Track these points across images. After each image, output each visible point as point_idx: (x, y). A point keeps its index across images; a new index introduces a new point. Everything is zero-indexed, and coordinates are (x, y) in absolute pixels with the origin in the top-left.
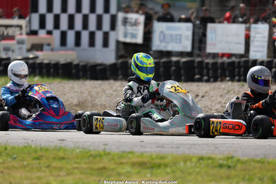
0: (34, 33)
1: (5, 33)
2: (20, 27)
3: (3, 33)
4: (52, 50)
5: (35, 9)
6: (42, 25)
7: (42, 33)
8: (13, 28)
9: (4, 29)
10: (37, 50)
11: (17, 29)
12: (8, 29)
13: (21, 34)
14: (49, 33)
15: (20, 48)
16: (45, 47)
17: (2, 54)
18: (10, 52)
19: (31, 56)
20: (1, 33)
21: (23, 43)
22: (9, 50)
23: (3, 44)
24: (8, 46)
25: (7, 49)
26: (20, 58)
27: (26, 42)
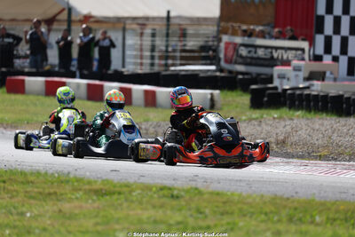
0: (318, 58)
1: (285, 57)
2: (303, 50)
3: (282, 57)
4: (335, 80)
5: (320, 30)
6: (328, 49)
7: (327, 59)
8: (294, 52)
9: (283, 51)
10: (318, 80)
11: (300, 52)
12: (289, 52)
13: (303, 59)
14: (335, 59)
15: (297, 76)
16: (328, 74)
17: (276, 83)
18: (285, 81)
19: (301, 86)
20: (280, 57)
21: (300, 70)
22: (284, 78)
23: (278, 70)
24: (283, 72)
25: (282, 77)
26: (287, 87)
27: (303, 69)
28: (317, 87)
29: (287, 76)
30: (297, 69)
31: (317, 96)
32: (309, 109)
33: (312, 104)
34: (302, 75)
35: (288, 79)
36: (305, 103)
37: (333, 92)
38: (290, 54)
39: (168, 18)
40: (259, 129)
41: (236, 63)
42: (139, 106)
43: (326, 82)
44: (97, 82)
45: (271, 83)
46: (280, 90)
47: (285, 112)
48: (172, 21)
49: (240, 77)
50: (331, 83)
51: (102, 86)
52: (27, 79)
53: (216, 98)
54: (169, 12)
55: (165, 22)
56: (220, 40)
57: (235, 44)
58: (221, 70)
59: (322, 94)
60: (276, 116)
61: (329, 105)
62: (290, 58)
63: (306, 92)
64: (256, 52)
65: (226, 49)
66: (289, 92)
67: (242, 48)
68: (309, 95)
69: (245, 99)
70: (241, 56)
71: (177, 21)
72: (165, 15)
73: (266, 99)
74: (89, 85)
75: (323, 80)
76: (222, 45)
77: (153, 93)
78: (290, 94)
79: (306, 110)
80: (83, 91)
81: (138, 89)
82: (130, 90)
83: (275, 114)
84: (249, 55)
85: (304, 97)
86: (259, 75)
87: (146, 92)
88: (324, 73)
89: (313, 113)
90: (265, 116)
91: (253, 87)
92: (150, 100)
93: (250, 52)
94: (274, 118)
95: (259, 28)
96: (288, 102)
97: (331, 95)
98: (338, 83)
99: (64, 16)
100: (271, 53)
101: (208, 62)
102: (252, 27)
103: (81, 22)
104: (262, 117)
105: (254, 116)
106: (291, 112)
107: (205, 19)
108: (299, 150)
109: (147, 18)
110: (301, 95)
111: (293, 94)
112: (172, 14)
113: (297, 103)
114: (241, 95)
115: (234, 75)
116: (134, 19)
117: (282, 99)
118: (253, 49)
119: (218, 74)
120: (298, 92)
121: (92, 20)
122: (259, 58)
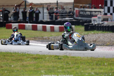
0: (106, 14)
1: (95, 14)
2: (101, 12)
3: (94, 14)
4: (111, 21)
5: (106, 5)
6: (109, 11)
7: (109, 14)
8: (98, 12)
9: (94, 12)
10: (106, 21)
11: (100, 12)
13: (101, 15)
14: (111, 14)
15: (99, 20)
16: (109, 19)
17: (93, 22)
18: (95, 22)
19: (101, 23)
20: (93, 14)
21: (100, 18)
22: (95, 21)
23: (93, 18)
24: (95, 19)
25: (94, 21)
26: (96, 24)
27: (101, 18)
28: (106, 23)
29: (96, 20)
30: (99, 18)
31: (106, 26)
32: (103, 30)
33: (104, 29)
34: (101, 20)
35: (96, 21)
36: (102, 29)
37: (111, 25)
38: (97, 13)
39: (57, 3)
40: (87, 37)
41: (79, 17)
42: (49, 31)
43: (109, 22)
44: (35, 24)
45: (91, 22)
46: (94, 25)
47: (95, 32)
48: (59, 4)
49: (81, 21)
50: (110, 22)
51: (37, 26)
52: (13, 24)
53: (73, 28)
54: (57, 1)
55: (56, 4)
56: (74, 9)
57: (79, 11)
58: (75, 19)
59: (107, 25)
60: (93, 33)
61: (110, 29)
62: (97, 14)
63: (102, 25)
64: (85, 13)
65: (76, 12)
66: (97, 25)
67: (81, 12)
68: (103, 26)
69: (83, 28)
70: (81, 14)
71: (60, 4)
72: (56, 2)
73: (89, 28)
74: (32, 25)
75: (108, 21)
76: (75, 11)
77: (53, 27)
78: (97, 26)
79: (102, 31)
80: (31, 27)
81: (48, 26)
82: (46, 26)
83: (92, 32)
84: (84, 14)
85: (101, 27)
86: (87, 20)
87: (51, 27)
88: (108, 19)
89: (104, 32)
90: (89, 33)
91: (85, 24)
92: (52, 29)
93: (84, 13)
94: (92, 34)
95: (87, 6)
96: (96, 29)
97: (110, 26)
98: (112, 22)
99: (24, 4)
100: (91, 13)
101: (71, 17)
102: (84, 5)
103: (29, 5)
104: (88, 34)
105: (86, 33)
106: (98, 32)
107: (69, 3)
108: (100, 43)
109: (50, 3)
110: (101, 26)
111: (98, 26)
112: (58, 2)
113: (99, 29)
114: (82, 27)
115: (79, 20)
116: (46, 4)
117: (95, 28)
118: (85, 12)
119: (74, 20)
120: (100, 25)
121: (33, 4)
122: (87, 15)
